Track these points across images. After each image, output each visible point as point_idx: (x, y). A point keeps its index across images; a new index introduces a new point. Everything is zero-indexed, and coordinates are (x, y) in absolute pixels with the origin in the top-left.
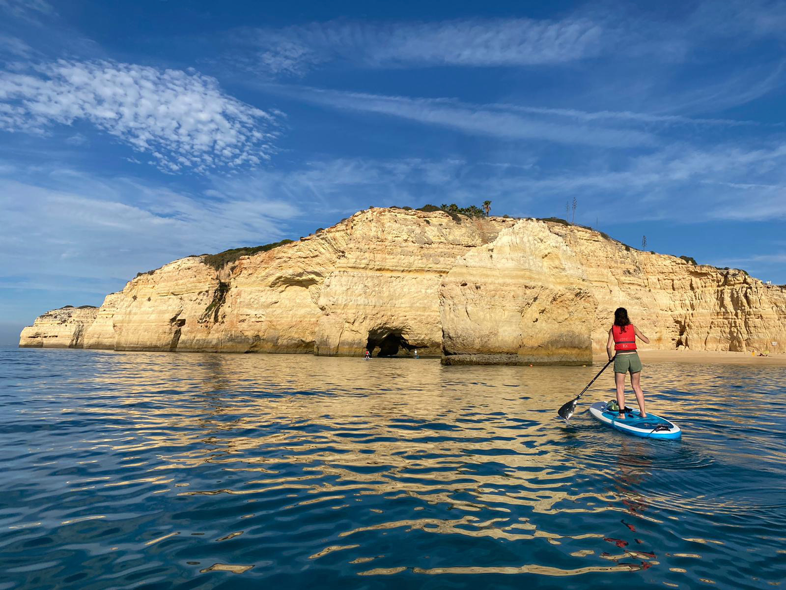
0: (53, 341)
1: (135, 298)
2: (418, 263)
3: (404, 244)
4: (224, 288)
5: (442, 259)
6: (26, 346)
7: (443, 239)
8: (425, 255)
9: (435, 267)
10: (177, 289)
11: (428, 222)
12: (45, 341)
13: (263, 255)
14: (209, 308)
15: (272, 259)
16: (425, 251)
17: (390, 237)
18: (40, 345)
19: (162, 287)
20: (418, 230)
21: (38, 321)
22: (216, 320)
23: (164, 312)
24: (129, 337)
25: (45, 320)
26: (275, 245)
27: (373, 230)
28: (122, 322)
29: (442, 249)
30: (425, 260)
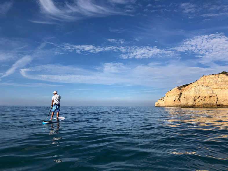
0: (161, 105)
1: (167, 96)
2: (215, 87)
3: (211, 83)
4: (181, 94)
5: (222, 85)
6: (156, 106)
7: (222, 81)
8: (217, 85)
9: (220, 87)
10: (174, 94)
11: (218, 77)
12: (160, 105)
13: (187, 87)
14: (179, 98)
15: (189, 87)
16: (217, 84)
17: (207, 82)
18: (159, 106)
19: (172, 94)
20: (215, 79)
21: (158, 100)
22: (180, 101)
23: (173, 99)
24: (167, 104)
25: (160, 100)
26: (189, 84)
27: (203, 81)
28: (165, 101)
29: (222, 83)
30: (217, 86)
